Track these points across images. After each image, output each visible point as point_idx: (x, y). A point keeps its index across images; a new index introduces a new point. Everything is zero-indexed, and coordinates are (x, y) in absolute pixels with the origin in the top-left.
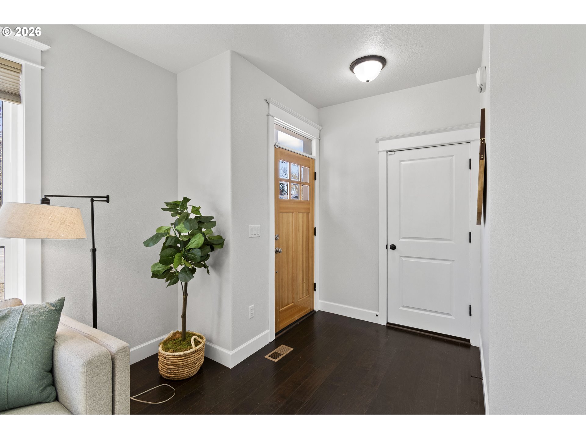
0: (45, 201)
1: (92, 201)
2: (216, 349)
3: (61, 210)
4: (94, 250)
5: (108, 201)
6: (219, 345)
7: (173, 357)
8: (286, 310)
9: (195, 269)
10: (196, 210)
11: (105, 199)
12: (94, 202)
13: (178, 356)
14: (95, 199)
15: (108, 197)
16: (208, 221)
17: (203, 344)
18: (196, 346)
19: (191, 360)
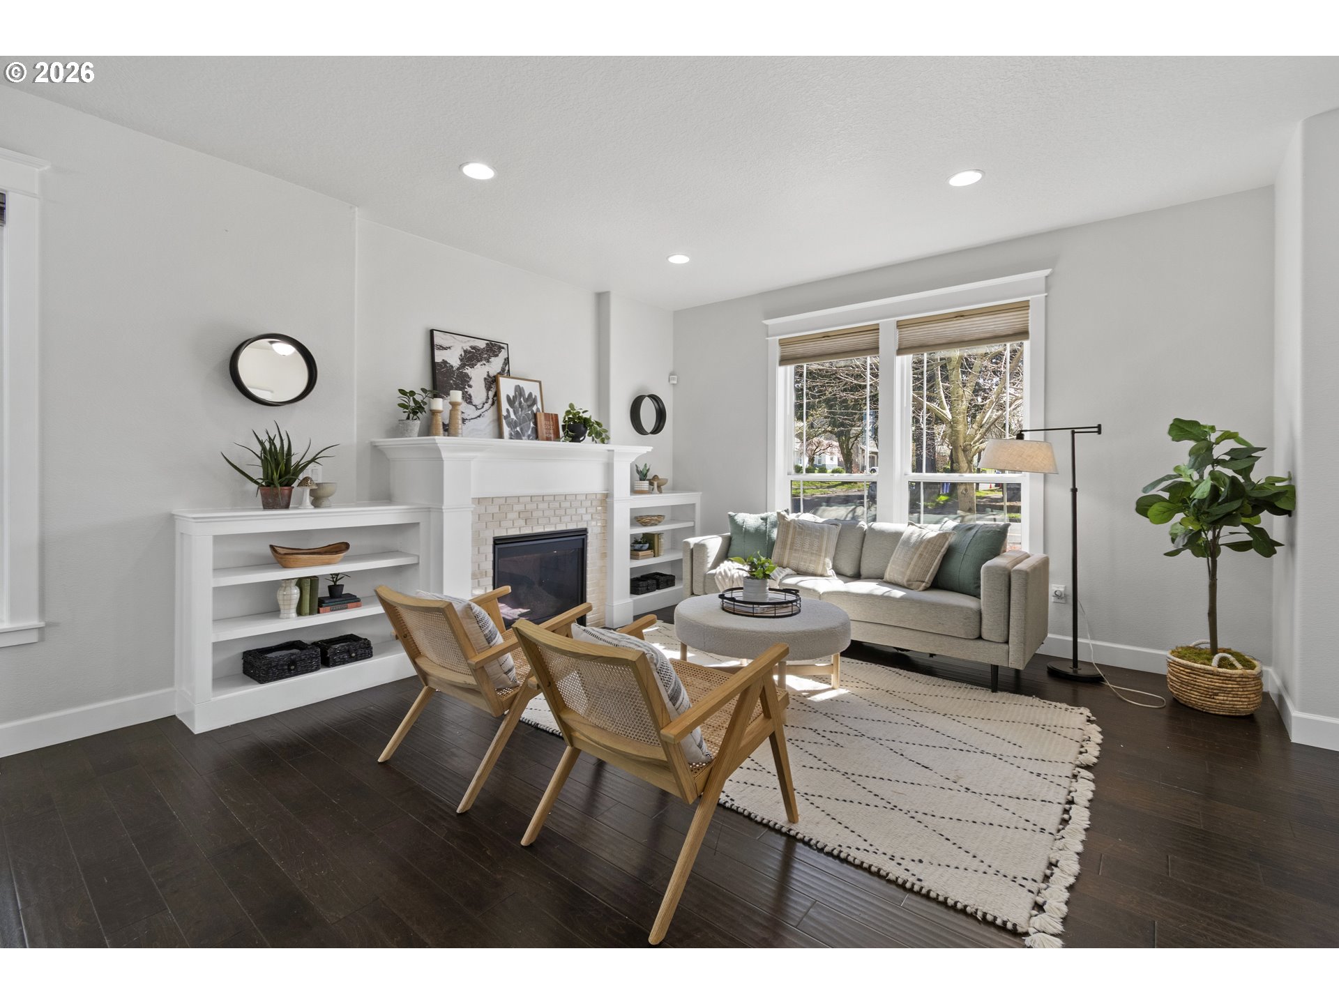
0: (1020, 436)
1: (1073, 433)
2: (1286, 704)
4: (1074, 491)
5: (1099, 432)
7: (1179, 663)
9: (1253, 545)
10: (1232, 438)
11: (1096, 430)
12: (1076, 434)
14: (1076, 430)
15: (1099, 427)
16: (1245, 456)
17: (1239, 672)
18: (1220, 666)
19: (1203, 681)
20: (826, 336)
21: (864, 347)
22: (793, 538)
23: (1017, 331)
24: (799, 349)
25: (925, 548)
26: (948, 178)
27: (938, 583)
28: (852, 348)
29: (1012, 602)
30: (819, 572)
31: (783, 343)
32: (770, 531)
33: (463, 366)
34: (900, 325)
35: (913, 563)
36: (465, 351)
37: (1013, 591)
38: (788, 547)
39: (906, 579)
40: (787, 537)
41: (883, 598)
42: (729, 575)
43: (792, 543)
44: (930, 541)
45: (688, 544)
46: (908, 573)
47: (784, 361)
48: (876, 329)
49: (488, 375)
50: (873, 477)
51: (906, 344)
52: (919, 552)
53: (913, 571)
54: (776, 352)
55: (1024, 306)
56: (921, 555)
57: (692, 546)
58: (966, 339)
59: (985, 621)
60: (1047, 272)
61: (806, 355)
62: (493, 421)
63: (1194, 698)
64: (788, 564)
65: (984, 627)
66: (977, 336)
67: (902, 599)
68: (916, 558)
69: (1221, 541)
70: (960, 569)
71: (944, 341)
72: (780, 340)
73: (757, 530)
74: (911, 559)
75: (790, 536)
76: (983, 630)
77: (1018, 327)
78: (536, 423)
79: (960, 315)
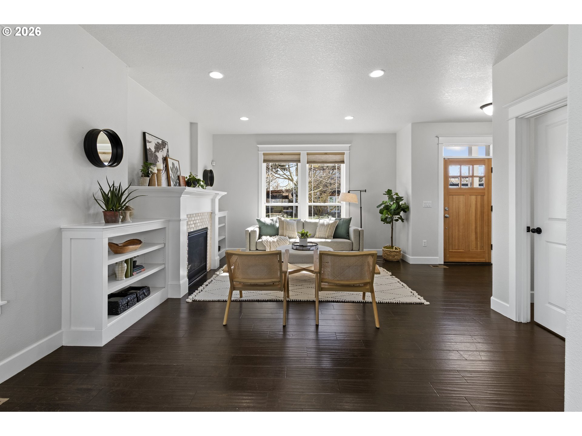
0: (349, 192)
1: (361, 192)
2: (406, 256)
3: (352, 194)
4: (361, 207)
5: (366, 192)
6: (408, 255)
7: (386, 250)
8: (455, 252)
9: (398, 220)
10: (397, 194)
13: (388, 251)
15: (366, 190)
16: (399, 199)
17: (399, 250)
18: (395, 249)
19: (393, 254)
20: (282, 154)
21: (295, 160)
22: (286, 226)
23: (341, 161)
24: (271, 157)
25: (331, 226)
26: (345, 117)
27: (335, 237)
28: (291, 160)
29: (360, 239)
30: (295, 237)
31: (264, 154)
32: (275, 224)
33: (155, 151)
34: (308, 154)
35: (328, 231)
36: (156, 144)
37: (361, 236)
38: (285, 229)
39: (326, 236)
40: (284, 226)
41: (325, 242)
42: (269, 241)
43: (286, 228)
44: (332, 224)
45: (248, 231)
46: (327, 234)
47: (265, 161)
48: (299, 154)
49: (163, 157)
50: (296, 204)
51: (309, 160)
52: (329, 227)
53: (328, 233)
54: (262, 158)
55: (343, 154)
56: (330, 228)
57: (250, 231)
58: (328, 161)
59: (354, 245)
60: (350, 145)
61: (274, 160)
62: (166, 179)
63: (390, 258)
64: (286, 235)
65: (354, 247)
66: (330, 161)
67: (331, 242)
68: (329, 229)
69: (394, 219)
70: (342, 231)
71: (321, 161)
72: (263, 153)
73: (271, 224)
74: (327, 230)
75: (285, 225)
76: (353, 248)
77: (342, 160)
78: (179, 181)
79: (326, 154)
